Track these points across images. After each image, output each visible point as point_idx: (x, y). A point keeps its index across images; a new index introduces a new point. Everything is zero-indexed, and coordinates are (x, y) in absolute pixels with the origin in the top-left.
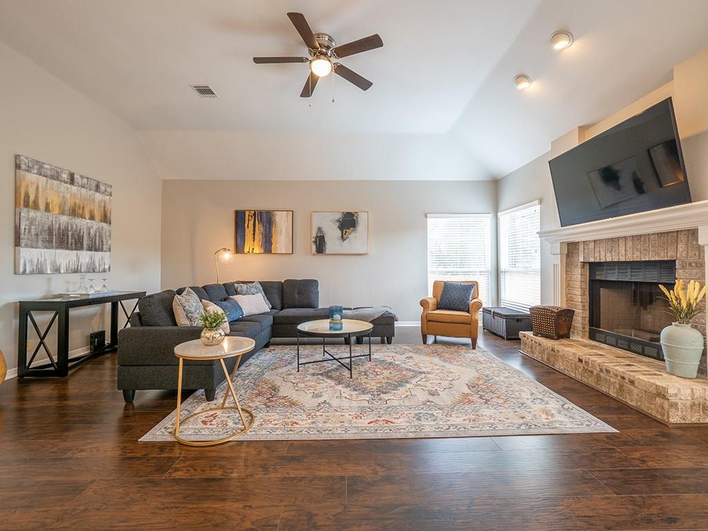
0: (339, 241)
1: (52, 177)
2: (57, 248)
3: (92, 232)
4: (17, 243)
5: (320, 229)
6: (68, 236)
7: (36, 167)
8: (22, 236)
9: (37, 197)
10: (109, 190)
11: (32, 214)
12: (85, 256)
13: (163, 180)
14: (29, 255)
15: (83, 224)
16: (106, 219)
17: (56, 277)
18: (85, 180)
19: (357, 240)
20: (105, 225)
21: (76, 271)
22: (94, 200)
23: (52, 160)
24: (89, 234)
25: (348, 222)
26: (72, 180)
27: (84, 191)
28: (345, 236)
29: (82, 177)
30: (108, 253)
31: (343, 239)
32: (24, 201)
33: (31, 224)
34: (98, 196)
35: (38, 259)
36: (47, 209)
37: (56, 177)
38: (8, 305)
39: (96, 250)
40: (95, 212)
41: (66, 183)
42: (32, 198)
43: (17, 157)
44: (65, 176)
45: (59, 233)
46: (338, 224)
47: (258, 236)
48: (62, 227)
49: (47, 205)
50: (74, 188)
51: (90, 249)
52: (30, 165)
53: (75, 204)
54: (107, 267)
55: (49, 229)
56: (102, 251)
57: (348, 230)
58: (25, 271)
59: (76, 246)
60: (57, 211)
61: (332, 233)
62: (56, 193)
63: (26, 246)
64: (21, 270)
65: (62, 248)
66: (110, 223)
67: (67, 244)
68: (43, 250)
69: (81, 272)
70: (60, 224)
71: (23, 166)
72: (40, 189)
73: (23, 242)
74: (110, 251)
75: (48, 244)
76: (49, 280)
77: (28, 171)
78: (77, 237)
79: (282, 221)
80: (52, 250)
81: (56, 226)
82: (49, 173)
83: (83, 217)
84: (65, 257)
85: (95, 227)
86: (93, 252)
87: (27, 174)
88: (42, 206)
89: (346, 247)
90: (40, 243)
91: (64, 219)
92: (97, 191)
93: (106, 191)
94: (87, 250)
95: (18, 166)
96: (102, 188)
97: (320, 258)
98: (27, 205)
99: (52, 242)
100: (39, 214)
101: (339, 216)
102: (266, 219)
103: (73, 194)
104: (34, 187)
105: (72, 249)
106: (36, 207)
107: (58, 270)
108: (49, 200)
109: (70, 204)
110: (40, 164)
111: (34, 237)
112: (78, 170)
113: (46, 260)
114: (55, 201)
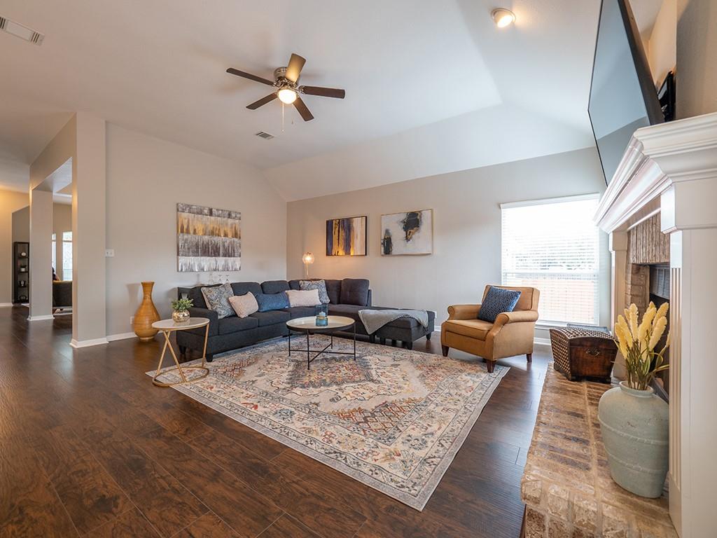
0: (403, 242)
1: (198, 213)
2: (201, 256)
3: (226, 245)
4: (178, 255)
5: (387, 231)
6: (209, 248)
7: (187, 209)
8: (180, 250)
9: (188, 226)
10: (238, 216)
11: (186, 236)
12: (221, 261)
14: (182, 260)
15: (219, 240)
16: (236, 235)
17: (202, 273)
18: (221, 212)
19: (421, 241)
20: (236, 240)
21: (215, 270)
22: (227, 224)
23: (196, 202)
24: (224, 246)
25: (412, 223)
26: (211, 213)
27: (219, 218)
28: (409, 237)
29: (218, 210)
30: (239, 258)
31: (407, 239)
32: (182, 230)
33: (185, 242)
34: (230, 221)
35: (190, 263)
36: (195, 232)
37: (200, 212)
38: (174, 289)
39: (229, 256)
40: (228, 232)
41: (207, 215)
42: (185, 227)
43: (177, 204)
44: (206, 211)
45: (203, 247)
46: (402, 225)
47: (342, 241)
48: (205, 243)
49: (195, 230)
50: (212, 218)
51: (225, 255)
52: (184, 208)
53: (214, 228)
54: (238, 267)
55: (196, 244)
56: (234, 256)
57: (412, 231)
58: (182, 270)
59: (214, 254)
60: (201, 233)
61: (398, 234)
62: (200, 223)
63: (182, 255)
64: (180, 269)
65: (205, 256)
66: (240, 238)
67: (209, 253)
68: (193, 258)
69: (219, 271)
70: (203, 241)
71: (180, 209)
72: (190, 222)
73: (181, 253)
74: (240, 256)
75: (196, 254)
76: (198, 275)
77: (183, 212)
78: (215, 248)
79: (358, 226)
80: (198, 257)
81: (200, 243)
82: (196, 211)
83: (219, 235)
84: (207, 262)
85: (228, 242)
86: (227, 258)
88: (192, 232)
89: (410, 247)
90: (191, 253)
91: (206, 238)
92: (229, 217)
93: (236, 216)
94: (222, 256)
95: (178, 210)
96: (233, 215)
97: (387, 258)
98: (182, 232)
99: (198, 252)
100: (190, 236)
101: (403, 217)
102: (346, 225)
103: (211, 222)
104: (186, 221)
105: (212, 256)
106: (188, 232)
107: (203, 270)
108: (196, 227)
109: (210, 228)
110: (190, 207)
111: (187, 250)
112: (214, 207)
113: (194, 263)
114: (200, 227)
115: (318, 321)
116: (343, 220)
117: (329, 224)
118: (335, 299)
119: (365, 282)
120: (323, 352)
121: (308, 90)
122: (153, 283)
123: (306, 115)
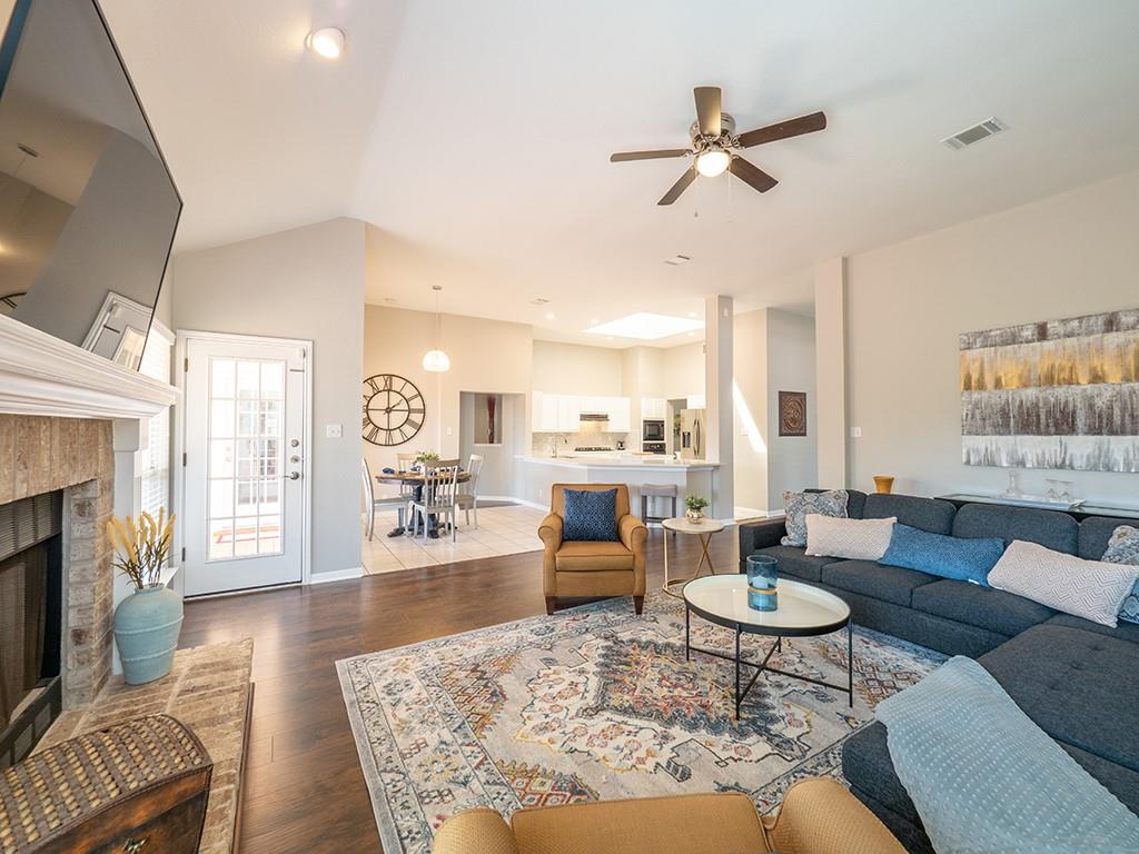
1: (1005, 343)
2: (1017, 433)
3: (1100, 403)
4: (963, 432)
6: (1038, 416)
7: (979, 340)
8: (963, 423)
9: (981, 375)
11: (976, 396)
12: (1082, 444)
14: (970, 441)
15: (1071, 394)
17: (1020, 471)
18: (1076, 323)
21: (1061, 466)
22: (1101, 349)
24: (1092, 407)
26: (1042, 332)
27: (1069, 341)
29: (1064, 321)
32: (968, 384)
33: (975, 407)
34: (1115, 339)
35: (987, 449)
36: (998, 384)
37: (1012, 339)
39: (1112, 432)
40: (1106, 368)
41: (1029, 342)
42: (975, 377)
44: (1028, 333)
45: (1020, 414)
48: (1027, 404)
49: (997, 381)
50: (1048, 345)
51: (1094, 430)
52: (971, 341)
53: (1053, 367)
55: (1003, 410)
58: (970, 460)
59: (1056, 425)
60: (1015, 383)
62: (1010, 363)
63: (971, 433)
64: (964, 460)
65: (1028, 433)
67: (1038, 425)
68: (994, 438)
69: (1072, 468)
70: (1022, 402)
72: (986, 365)
73: (967, 429)
75: (1003, 429)
77: (970, 349)
78: (1058, 415)
80: (1009, 437)
81: (1014, 406)
82: (999, 340)
83: (1072, 382)
84: (1034, 447)
85: (1106, 394)
86: (1105, 438)
87: (968, 351)
88: (989, 381)
90: (989, 429)
91: (1030, 394)
92: (1109, 331)
94: (1086, 434)
96: (1127, 320)
98: (968, 387)
99: (1009, 425)
100: (985, 394)
103: (1039, 355)
104: (977, 364)
105: (1048, 434)
106: (981, 386)
107: (1022, 463)
108: (1002, 374)
109: (1042, 369)
110: (984, 335)
111: (979, 423)
112: (1050, 314)
113: (998, 449)
114: (1011, 374)
122: (892, 479)
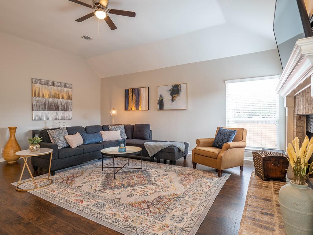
0: (170, 102)
1: (45, 84)
2: (48, 110)
3: (63, 104)
4: (33, 110)
5: (161, 96)
6: (52, 106)
7: (38, 81)
8: (34, 107)
9: (39, 92)
10: (71, 86)
11: (37, 99)
12: (60, 114)
13: (101, 79)
14: (35, 113)
15: (59, 101)
16: (69, 98)
17: (48, 121)
18: (60, 84)
19: (181, 101)
20: (69, 101)
21: (56, 119)
22: (64, 91)
23: (45, 77)
24: (62, 104)
25: (175, 91)
26: (53, 84)
27: (59, 88)
28: (174, 99)
29: (58, 83)
30: (72, 112)
31: (173, 100)
32: (35, 94)
33: (37, 102)
34: (66, 89)
35: (40, 115)
37: (47, 84)
38: (30, 131)
39: (65, 111)
40: (64, 96)
41: (51, 86)
42: (37, 93)
43: (32, 79)
44: (50, 83)
45: (49, 105)
46: (170, 92)
47: (134, 102)
48: (50, 103)
49: (43, 95)
50: (55, 87)
51: (62, 110)
52: (36, 81)
53: (55, 93)
54: (71, 117)
55: (44, 104)
56: (68, 111)
57: (175, 95)
58: (35, 119)
59: (56, 109)
60: (47, 97)
61: (167, 97)
62: (47, 91)
63: (35, 110)
64: (34, 119)
65: (50, 111)
66: (72, 100)
67: (52, 109)
68: (42, 112)
69: (58, 119)
70: (49, 102)
71: (34, 82)
72: (40, 90)
73: (34, 109)
74: (72, 111)
75: (44, 109)
76: (46, 123)
77: (36, 83)
78: (56, 106)
79: (144, 93)
80: (46, 111)
81: (47, 103)
82: (44, 83)
83: (59, 98)
84: (51, 114)
85: (64, 102)
86: (64, 112)
87: (35, 84)
88: (41, 95)
89: (174, 105)
90: (41, 109)
91: (51, 100)
92: (65, 87)
93: (69, 87)
94: (61, 111)
95: (32, 82)
96: (68, 86)
97: (161, 112)
98: (35, 95)
99: (46, 108)
100: (40, 98)
101: (170, 87)
102: (137, 92)
103: (54, 90)
104: (38, 89)
105: (54, 111)
106: (39, 96)
107: (48, 119)
108: (44, 93)
109: (53, 93)
110: (40, 80)
111: (38, 107)
112: (56, 80)
113: (43, 115)
114: (46, 93)
115: (120, 150)
116: (135, 89)
117: (126, 91)
118: (130, 136)
119: (148, 126)
120: (123, 168)
121: (113, 12)
122: (17, 127)
123: (113, 26)
